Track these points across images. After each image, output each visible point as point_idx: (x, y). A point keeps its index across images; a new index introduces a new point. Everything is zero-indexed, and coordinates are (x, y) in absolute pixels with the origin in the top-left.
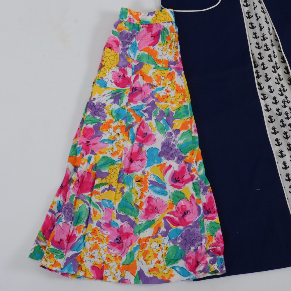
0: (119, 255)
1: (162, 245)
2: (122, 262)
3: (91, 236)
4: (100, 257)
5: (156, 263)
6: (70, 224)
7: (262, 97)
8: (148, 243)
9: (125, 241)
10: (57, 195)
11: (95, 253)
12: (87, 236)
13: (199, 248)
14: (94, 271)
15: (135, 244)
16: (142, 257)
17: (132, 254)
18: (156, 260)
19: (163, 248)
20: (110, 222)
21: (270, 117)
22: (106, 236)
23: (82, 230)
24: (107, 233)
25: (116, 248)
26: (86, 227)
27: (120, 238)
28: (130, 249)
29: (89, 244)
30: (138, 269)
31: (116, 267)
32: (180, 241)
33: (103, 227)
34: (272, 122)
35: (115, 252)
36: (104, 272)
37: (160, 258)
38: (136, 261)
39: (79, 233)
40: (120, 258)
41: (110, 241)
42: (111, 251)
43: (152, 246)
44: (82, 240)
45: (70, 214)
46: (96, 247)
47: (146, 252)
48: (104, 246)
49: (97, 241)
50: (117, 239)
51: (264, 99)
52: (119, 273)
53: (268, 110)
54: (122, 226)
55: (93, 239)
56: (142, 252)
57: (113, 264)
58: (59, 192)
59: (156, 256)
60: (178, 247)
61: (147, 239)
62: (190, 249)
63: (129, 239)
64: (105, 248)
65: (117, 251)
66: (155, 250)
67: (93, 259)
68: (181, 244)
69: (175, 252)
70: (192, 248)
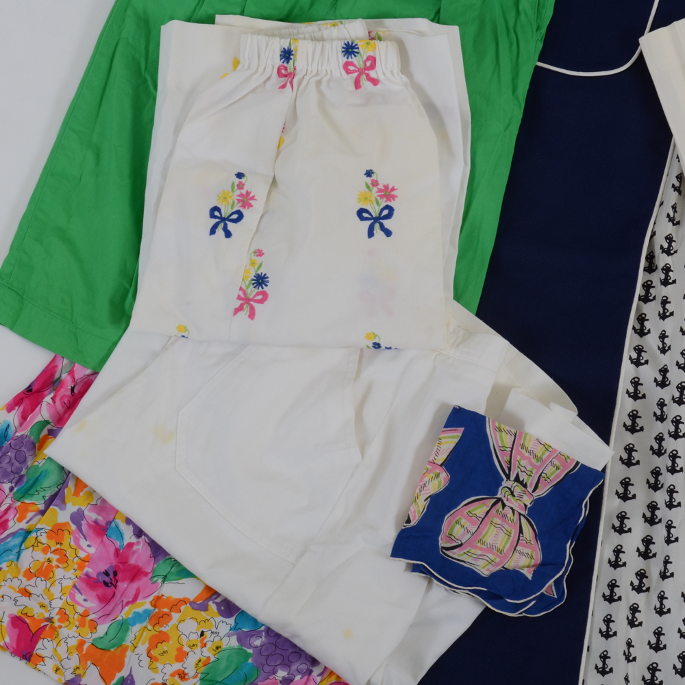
0: (92, 617)
1: (207, 634)
2: (95, 636)
3: (43, 539)
4: (46, 602)
5: (173, 675)
6: (7, 491)
7: (634, 356)
8: (176, 616)
9: (122, 585)
10: (10, 408)
11: (37, 587)
12: (34, 535)
13: (298, 678)
14: (16, 631)
15: (144, 605)
16: (147, 645)
17: (124, 626)
18: (177, 666)
19: (209, 645)
20: (109, 523)
21: (634, 416)
22: (82, 555)
23: (30, 515)
24: (88, 548)
25: (94, 594)
26: (43, 513)
27: (115, 574)
28: (127, 613)
29: (31, 558)
30: (124, 673)
31: (73, 642)
32: (258, 642)
33: (84, 528)
34: (633, 429)
35: (88, 604)
36: (39, 645)
37: (190, 666)
38: (126, 649)
39: (20, 520)
40: (94, 626)
41: (86, 569)
42: (79, 598)
43: (181, 627)
44: (17, 540)
45: (17, 464)
46: (44, 572)
47: (161, 639)
48: (66, 576)
49: (54, 557)
50: (106, 573)
51: (637, 363)
52: (74, 661)
53: (635, 396)
54: (130, 545)
55: (46, 550)
56: (151, 632)
57: (70, 633)
58: (18, 401)
59: (181, 656)
60: (248, 656)
61: (176, 605)
62: (274, 672)
63: (135, 585)
64: (68, 583)
65: (93, 604)
66: (184, 640)
67: (24, 600)
68: (259, 650)
69: (234, 667)
70: (281, 674)
